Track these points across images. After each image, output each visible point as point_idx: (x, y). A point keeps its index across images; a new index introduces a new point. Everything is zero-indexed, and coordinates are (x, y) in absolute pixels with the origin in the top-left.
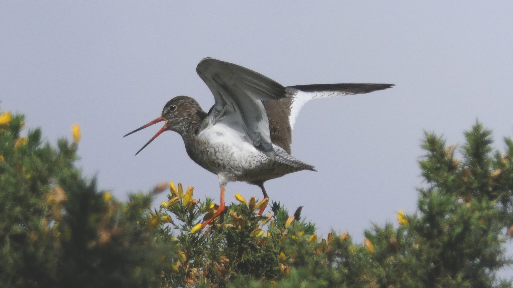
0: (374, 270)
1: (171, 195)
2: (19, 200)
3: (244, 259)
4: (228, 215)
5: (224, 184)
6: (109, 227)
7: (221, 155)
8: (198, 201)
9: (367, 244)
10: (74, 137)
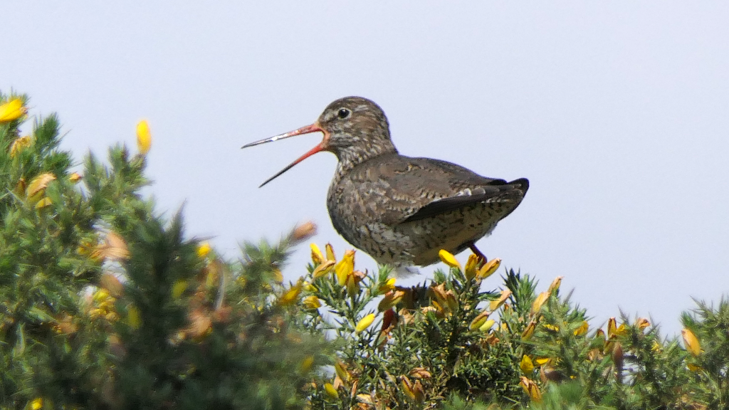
0: (702, 386)
1: (313, 265)
2: (42, 261)
3: (457, 370)
6: (209, 306)
8: (365, 272)
9: (688, 339)
10: (140, 142)
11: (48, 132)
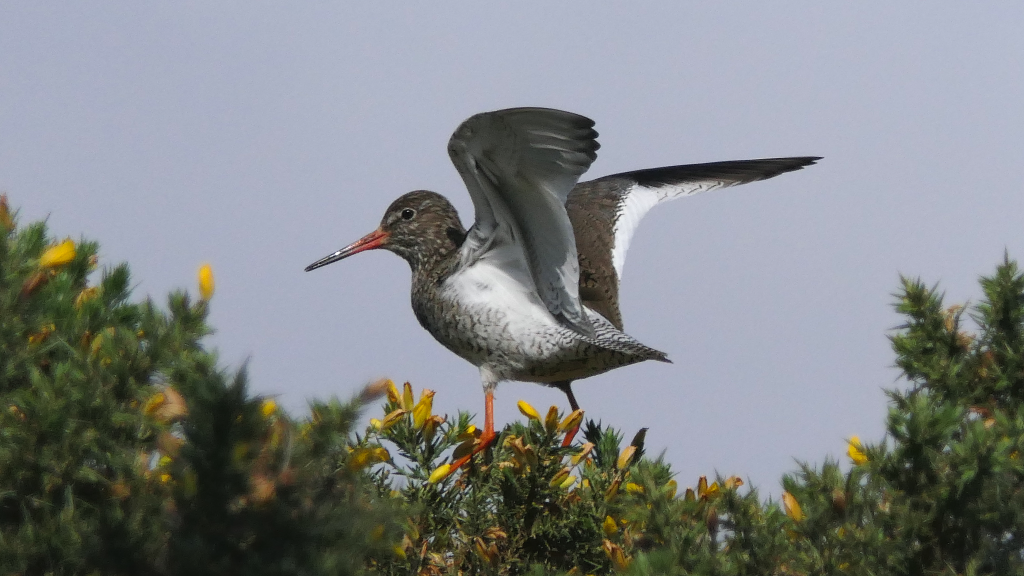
0: (803, 555)
1: (390, 405)
2: (92, 416)
3: (535, 531)
4: (501, 448)
5: (492, 385)
6: (273, 469)
7: (484, 329)
8: (444, 417)
9: (787, 504)
10: (202, 288)
11: (118, 282)
